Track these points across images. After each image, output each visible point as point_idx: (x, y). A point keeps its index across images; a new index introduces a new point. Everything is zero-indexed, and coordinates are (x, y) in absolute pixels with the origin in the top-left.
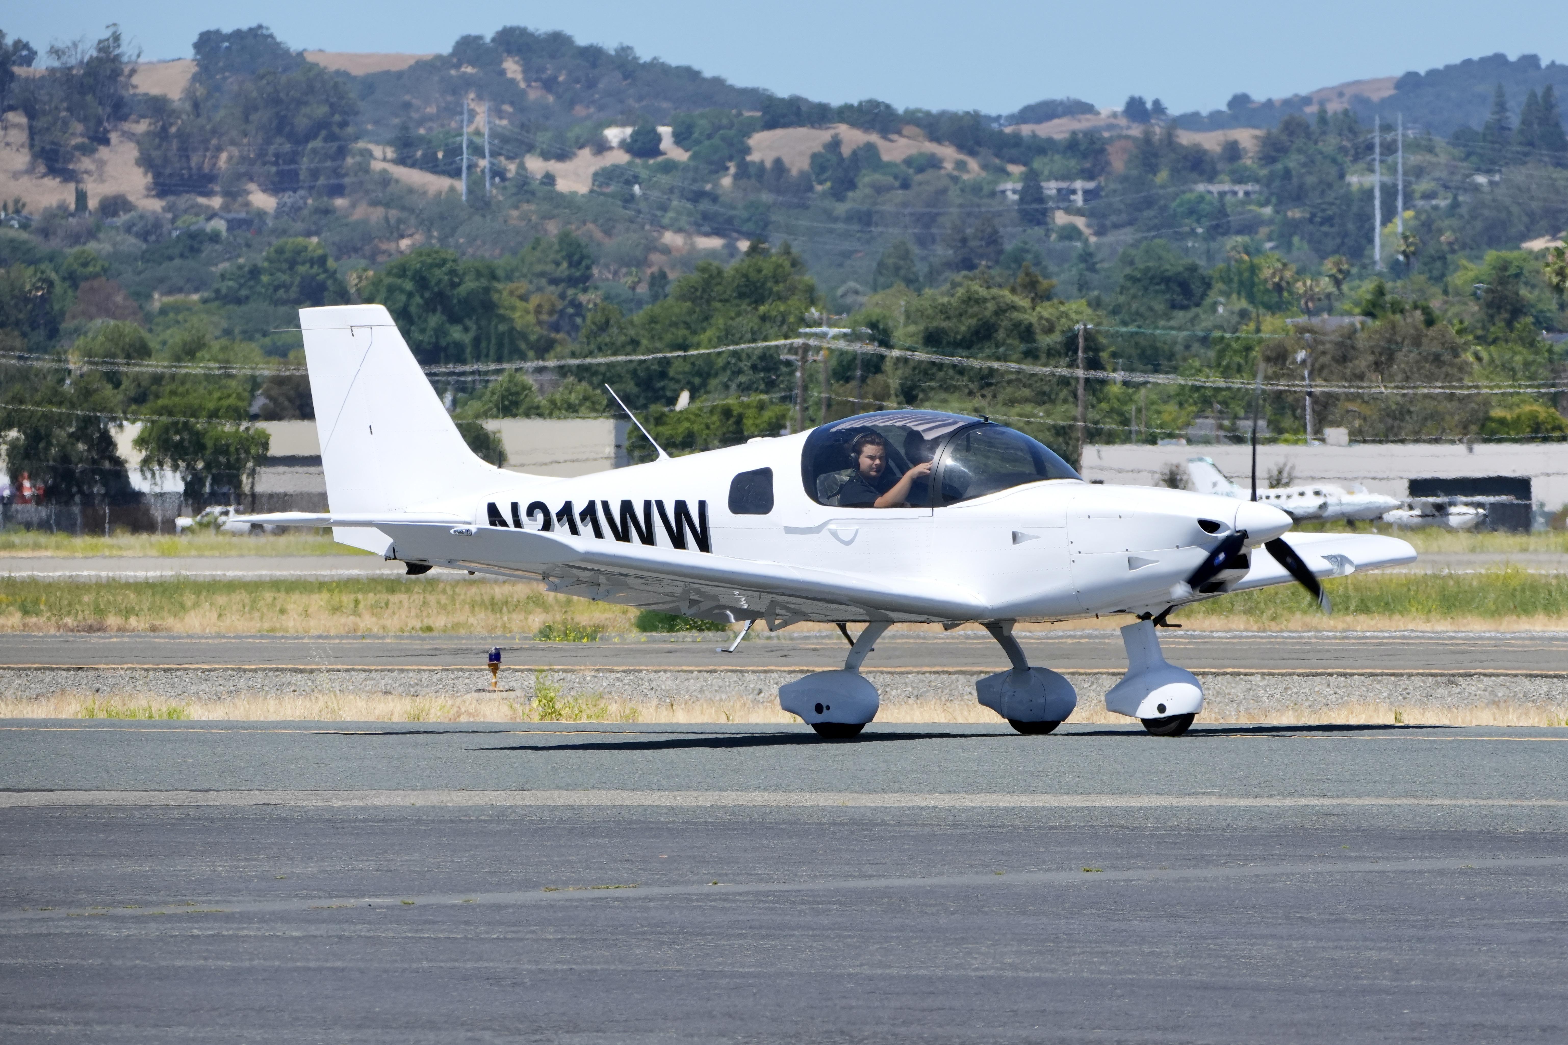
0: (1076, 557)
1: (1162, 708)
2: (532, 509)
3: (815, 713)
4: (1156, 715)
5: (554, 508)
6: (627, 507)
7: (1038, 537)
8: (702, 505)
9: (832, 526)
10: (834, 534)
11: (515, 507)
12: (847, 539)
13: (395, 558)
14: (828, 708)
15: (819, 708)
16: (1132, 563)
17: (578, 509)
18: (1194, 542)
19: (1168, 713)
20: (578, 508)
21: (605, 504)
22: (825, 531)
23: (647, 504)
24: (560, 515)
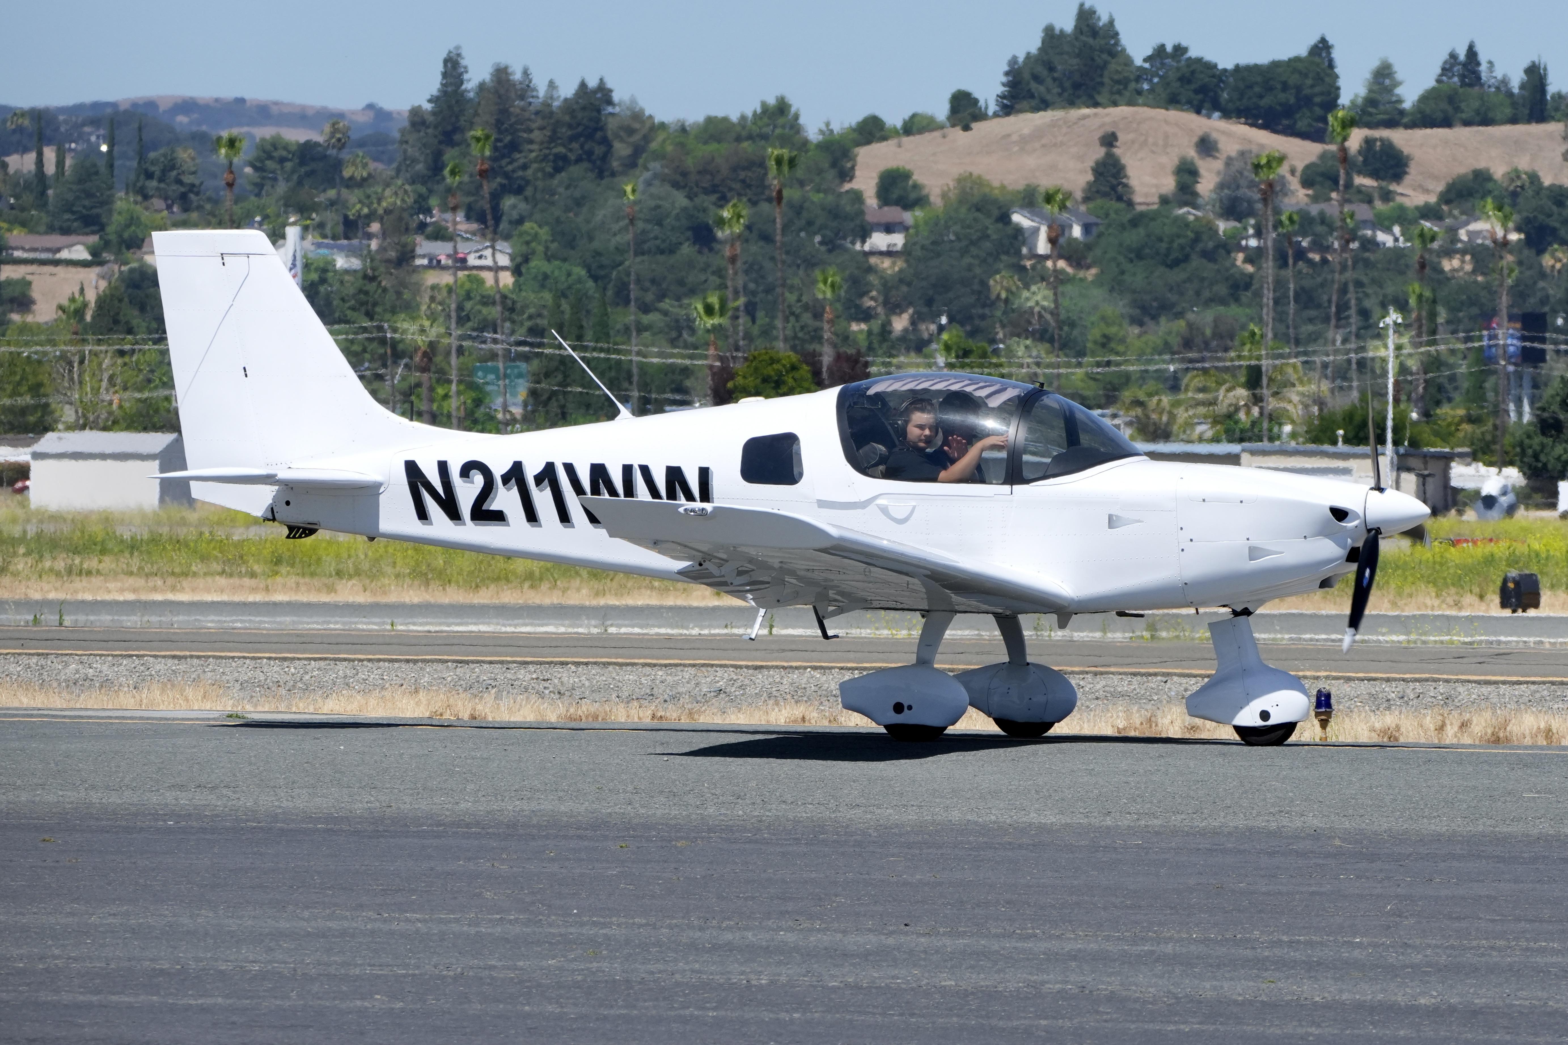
0: (1186, 545)
1: (1265, 715)
2: (467, 469)
3: (892, 713)
4: (1259, 722)
5: (499, 470)
6: (599, 472)
7: (1139, 521)
8: (704, 473)
9: (881, 501)
10: (884, 510)
11: (443, 467)
12: (900, 516)
13: (274, 519)
14: (910, 708)
15: (899, 708)
16: (1254, 553)
17: (530, 473)
18: (1323, 532)
19: (1272, 721)
20: (531, 471)
21: (570, 469)
22: (872, 507)
23: (627, 470)
24: (506, 479)
